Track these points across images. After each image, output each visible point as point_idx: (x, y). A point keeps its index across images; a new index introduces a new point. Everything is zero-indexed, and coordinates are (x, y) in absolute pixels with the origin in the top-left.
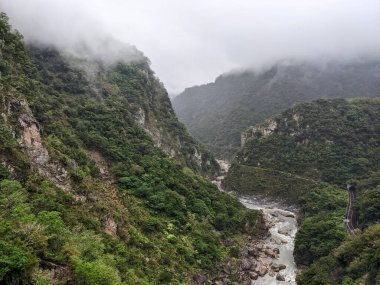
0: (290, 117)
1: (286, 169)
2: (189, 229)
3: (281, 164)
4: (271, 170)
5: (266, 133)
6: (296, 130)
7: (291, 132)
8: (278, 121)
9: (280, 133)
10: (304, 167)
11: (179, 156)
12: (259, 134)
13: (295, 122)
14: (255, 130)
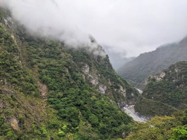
0: (173, 70)
1: (168, 102)
2: (77, 130)
3: (165, 99)
4: (159, 102)
5: (158, 79)
6: (176, 78)
7: (173, 79)
8: (166, 72)
9: (167, 80)
10: (178, 102)
11: (109, 89)
12: (154, 80)
13: (176, 73)
14: (152, 77)
